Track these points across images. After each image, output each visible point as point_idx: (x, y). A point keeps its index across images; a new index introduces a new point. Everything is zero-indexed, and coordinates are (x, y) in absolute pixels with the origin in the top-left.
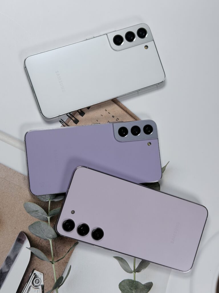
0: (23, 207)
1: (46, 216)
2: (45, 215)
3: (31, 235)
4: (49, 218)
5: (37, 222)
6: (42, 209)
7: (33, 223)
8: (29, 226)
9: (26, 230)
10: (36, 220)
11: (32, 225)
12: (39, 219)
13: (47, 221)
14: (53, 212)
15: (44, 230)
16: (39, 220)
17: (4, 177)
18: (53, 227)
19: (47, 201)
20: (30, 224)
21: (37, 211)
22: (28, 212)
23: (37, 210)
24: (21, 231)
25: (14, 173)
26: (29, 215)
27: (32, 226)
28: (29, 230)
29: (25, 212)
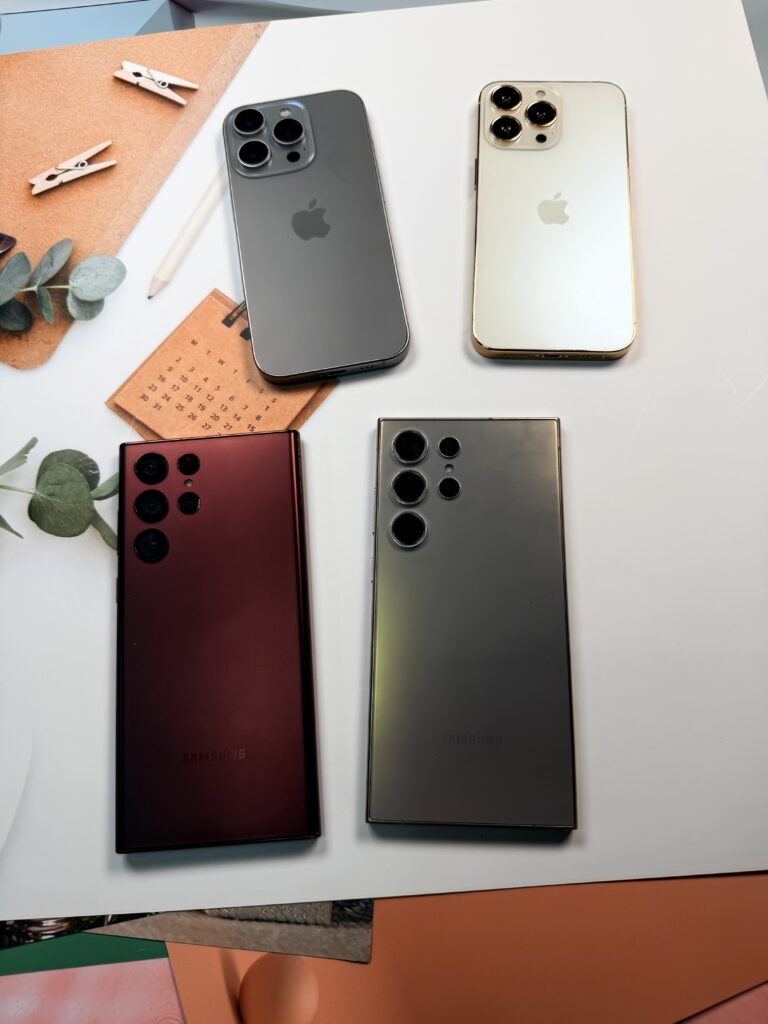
0: (64, 237)
1: (38, 283)
2: (40, 280)
3: (7, 258)
4: (34, 288)
5: (29, 268)
6: (56, 272)
7: (30, 259)
8: (23, 254)
9: (18, 249)
10: (33, 266)
11: (26, 258)
12: (35, 271)
13: (28, 285)
14: (46, 294)
15: (11, 282)
16: (32, 270)
17: (130, 198)
18: (14, 298)
19: (70, 282)
20: (27, 254)
21: (52, 264)
22: (52, 249)
23: (55, 264)
24: (18, 239)
25: (135, 216)
26: (46, 250)
27: (23, 258)
28: (19, 254)
29: (52, 243)
